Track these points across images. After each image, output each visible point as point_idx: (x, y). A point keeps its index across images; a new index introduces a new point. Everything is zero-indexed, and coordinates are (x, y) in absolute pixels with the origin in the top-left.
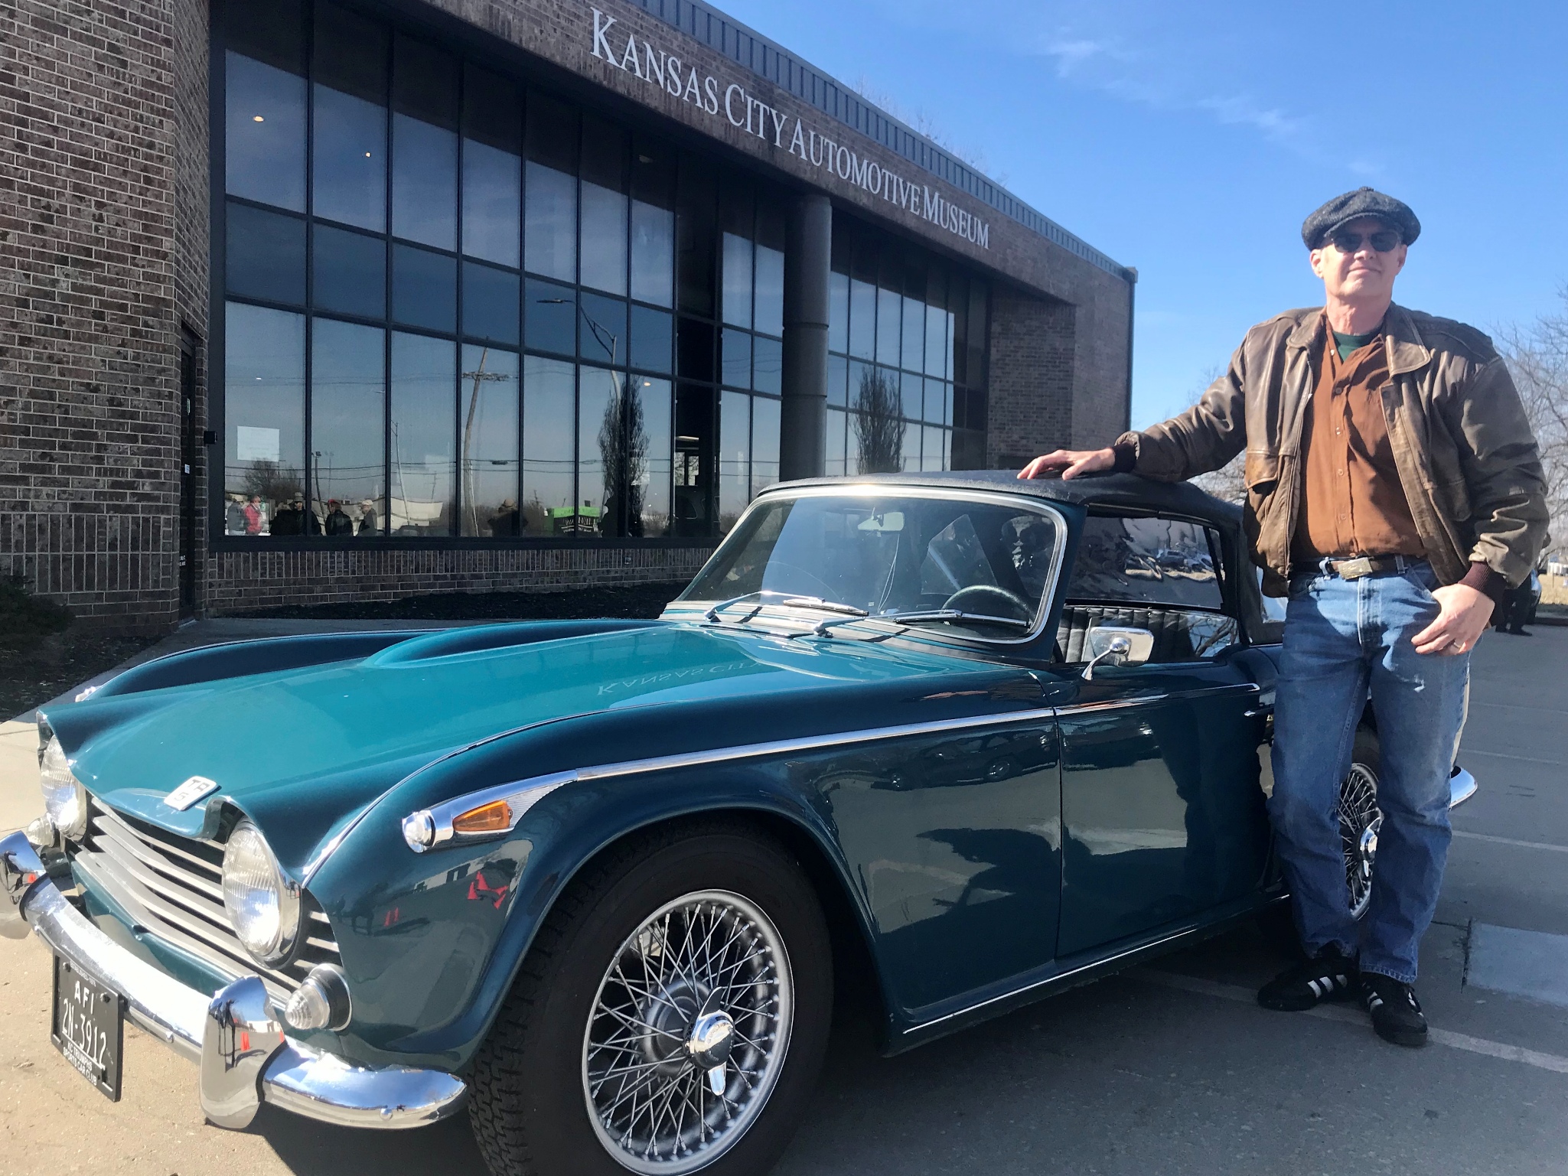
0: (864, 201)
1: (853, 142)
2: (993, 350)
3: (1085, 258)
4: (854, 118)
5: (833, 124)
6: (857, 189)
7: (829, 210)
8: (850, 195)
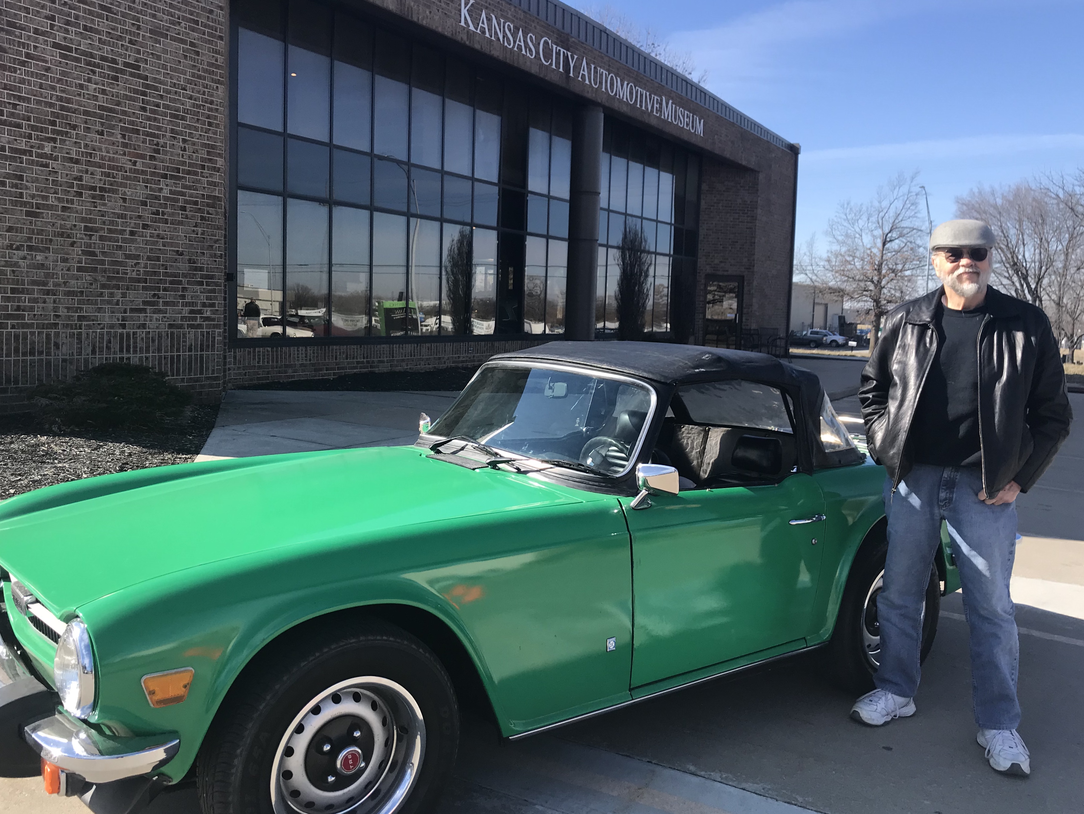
0: (624, 109)
1: (618, 69)
2: (703, 202)
3: (765, 138)
4: (619, 54)
5: (606, 59)
6: (620, 101)
7: (602, 116)
8: (616, 106)
